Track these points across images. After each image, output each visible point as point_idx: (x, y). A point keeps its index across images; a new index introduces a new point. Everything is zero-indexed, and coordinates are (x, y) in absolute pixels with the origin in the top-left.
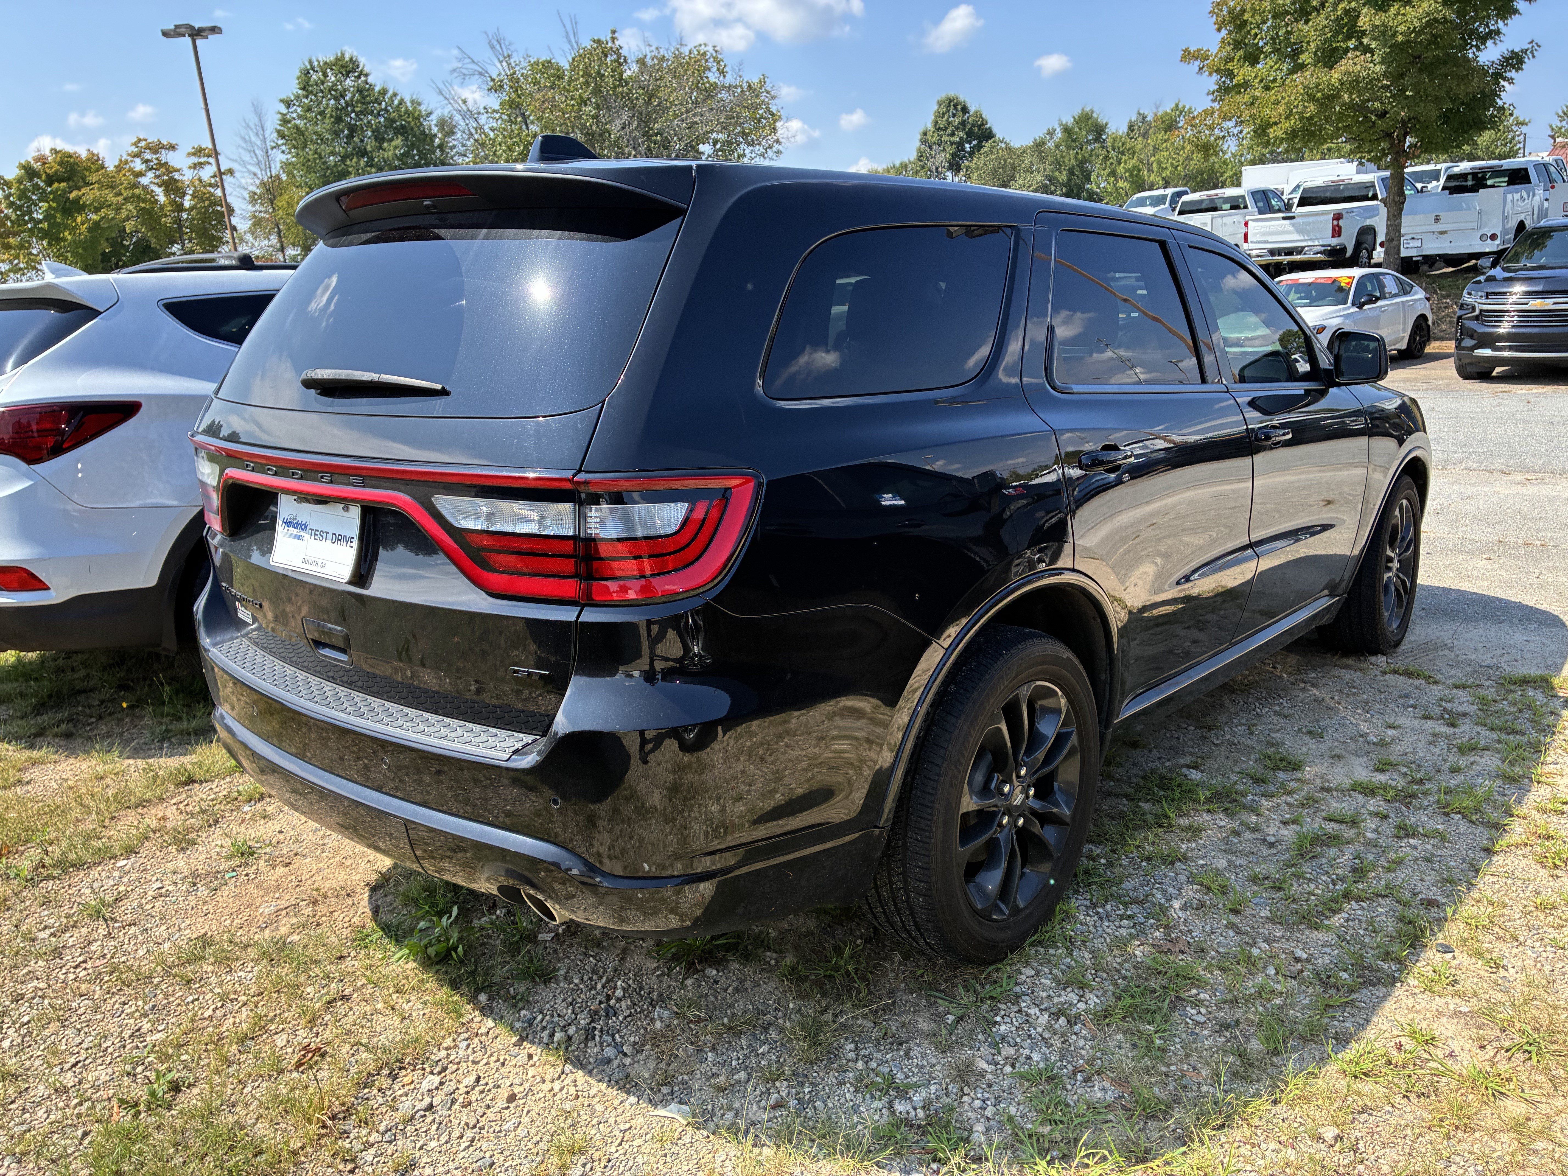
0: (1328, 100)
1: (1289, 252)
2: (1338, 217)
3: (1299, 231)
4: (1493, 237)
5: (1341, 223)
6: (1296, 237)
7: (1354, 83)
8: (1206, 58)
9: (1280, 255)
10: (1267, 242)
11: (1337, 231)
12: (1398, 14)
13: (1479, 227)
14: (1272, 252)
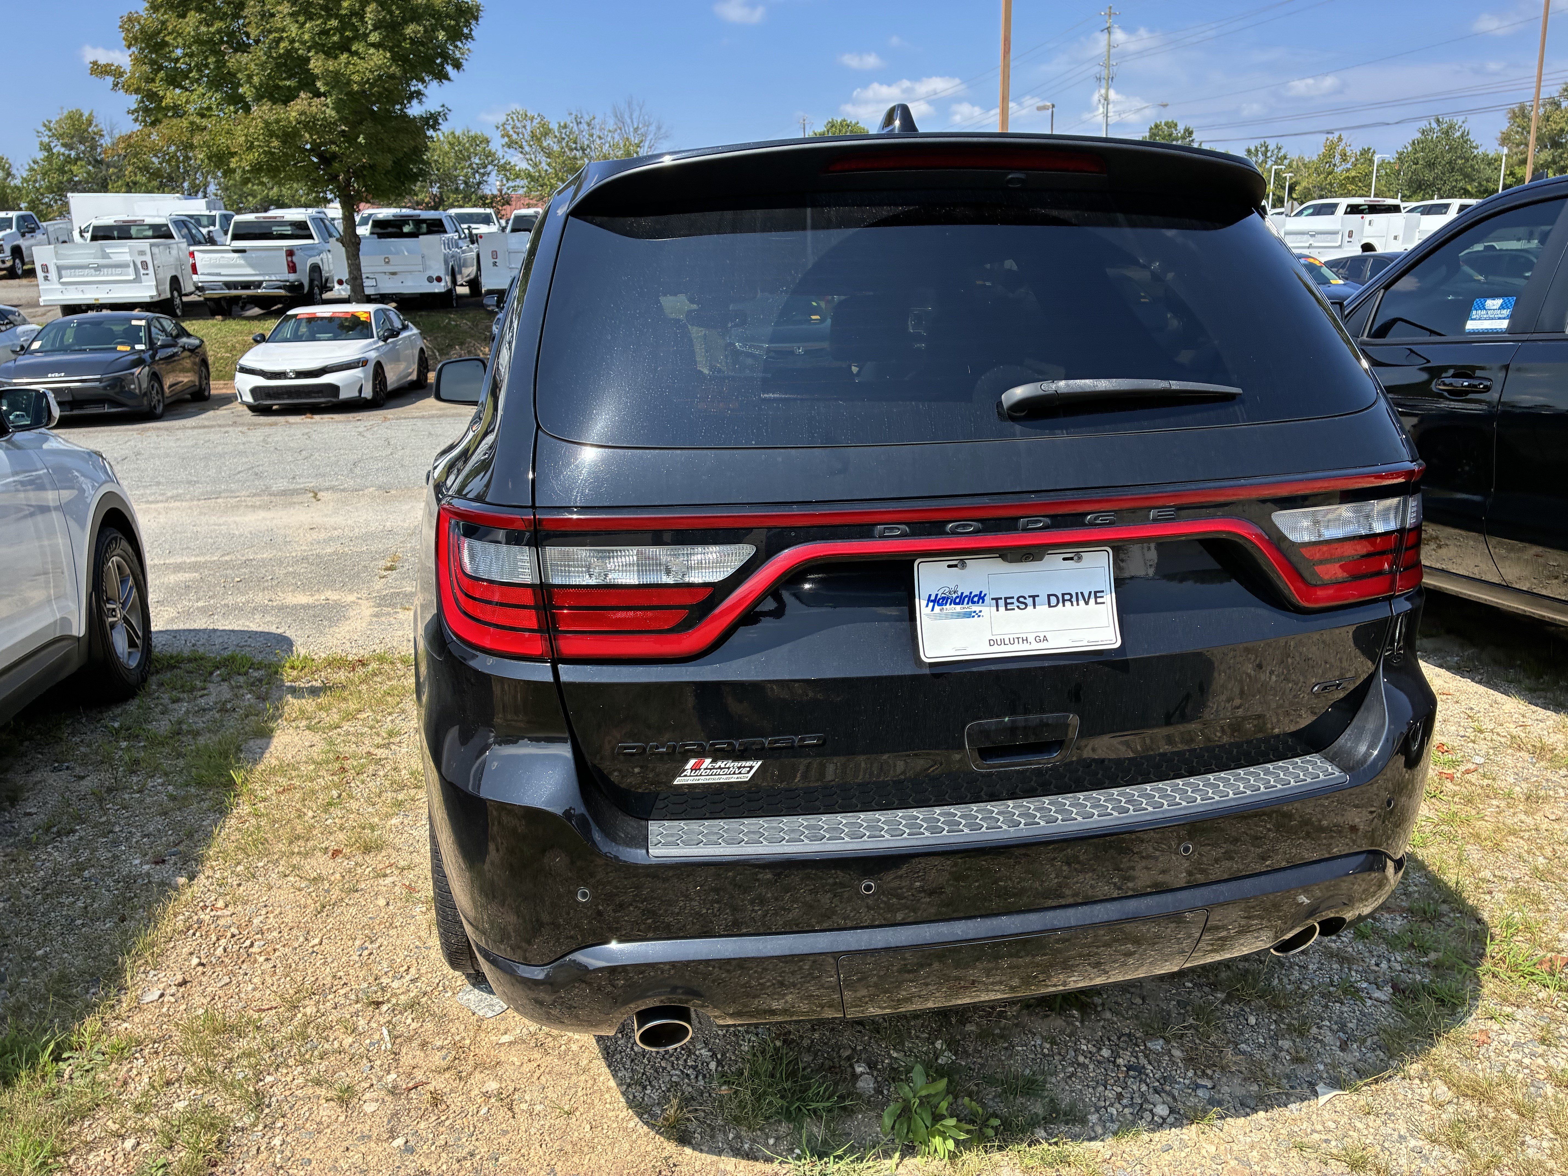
0: (289, 136)
1: (246, 285)
2: (290, 253)
3: (252, 266)
4: (439, 279)
5: (295, 259)
6: (250, 271)
7: (309, 124)
8: (121, 74)
9: (236, 289)
10: (219, 275)
11: (292, 268)
12: (349, 63)
13: (425, 270)
14: (229, 285)
